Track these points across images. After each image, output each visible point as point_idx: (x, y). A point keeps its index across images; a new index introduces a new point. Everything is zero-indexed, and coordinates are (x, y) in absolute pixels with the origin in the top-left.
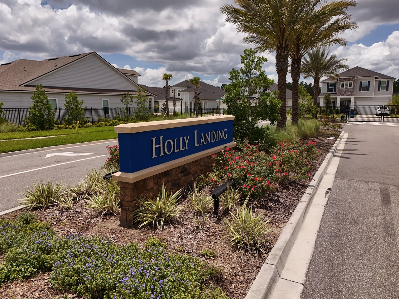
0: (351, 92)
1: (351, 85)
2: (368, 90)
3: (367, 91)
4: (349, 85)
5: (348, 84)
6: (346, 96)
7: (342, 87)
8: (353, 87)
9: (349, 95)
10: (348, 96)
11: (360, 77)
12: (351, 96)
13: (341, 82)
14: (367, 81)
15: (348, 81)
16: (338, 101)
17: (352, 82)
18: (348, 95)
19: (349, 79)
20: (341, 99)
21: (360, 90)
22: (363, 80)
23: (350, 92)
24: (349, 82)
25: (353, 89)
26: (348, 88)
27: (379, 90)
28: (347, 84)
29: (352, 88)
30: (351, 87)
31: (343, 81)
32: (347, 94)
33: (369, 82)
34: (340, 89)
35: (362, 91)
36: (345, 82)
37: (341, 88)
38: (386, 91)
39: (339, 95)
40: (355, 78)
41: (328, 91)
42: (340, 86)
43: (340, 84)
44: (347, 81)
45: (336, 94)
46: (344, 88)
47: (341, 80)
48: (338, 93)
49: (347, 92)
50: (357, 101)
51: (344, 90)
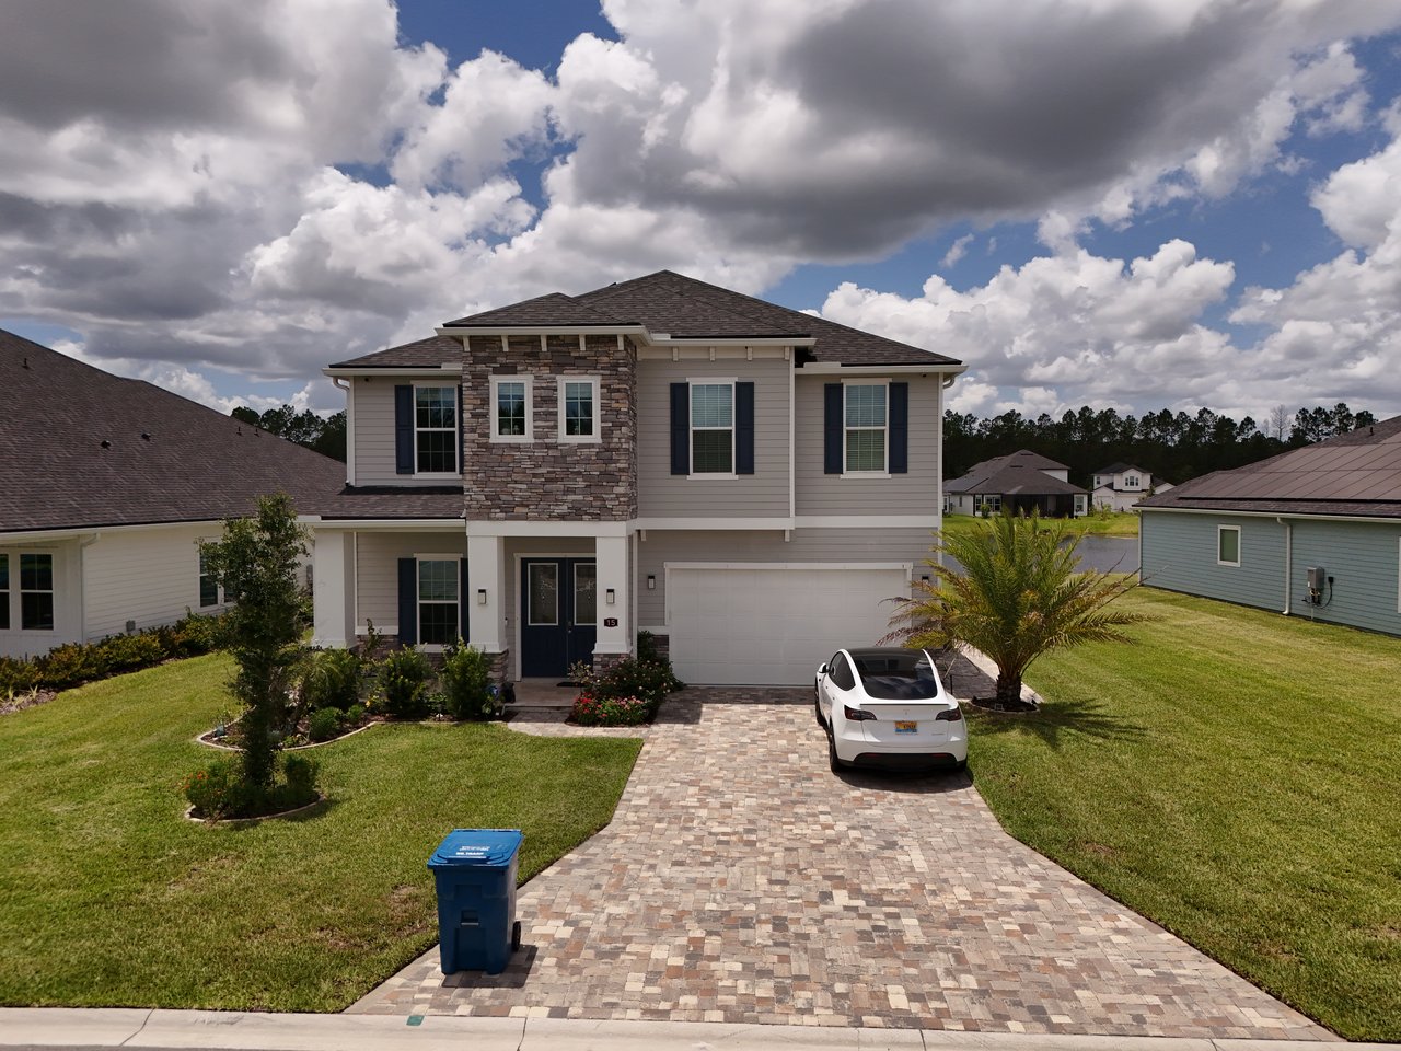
0: (592, 484)
1: (587, 408)
2: (746, 466)
3: (733, 476)
4: (571, 411)
5: (554, 401)
6: (551, 517)
7: (503, 427)
8: (606, 433)
9: (576, 514)
10: (562, 517)
11: (665, 338)
12: (596, 517)
13: (495, 381)
14: (732, 381)
15: (559, 368)
16: (485, 568)
17: (595, 382)
18: (564, 509)
19: (563, 355)
20: (510, 544)
21: (679, 467)
22: (706, 366)
23: (582, 484)
24: (563, 381)
25: (607, 452)
26: (563, 437)
27: (833, 465)
28: (546, 400)
29: (595, 438)
30: (587, 429)
31: (511, 370)
32: (557, 502)
33: (745, 392)
34: (489, 447)
35: (694, 476)
36: (527, 381)
37: (497, 438)
38: (885, 474)
39: (484, 514)
40: (613, 339)
41: (404, 467)
42: (485, 415)
43: (486, 402)
44: (545, 372)
45: (459, 490)
46: (527, 438)
47: (493, 359)
48: (475, 494)
49: (560, 486)
50: (668, 565)
51: (527, 464)
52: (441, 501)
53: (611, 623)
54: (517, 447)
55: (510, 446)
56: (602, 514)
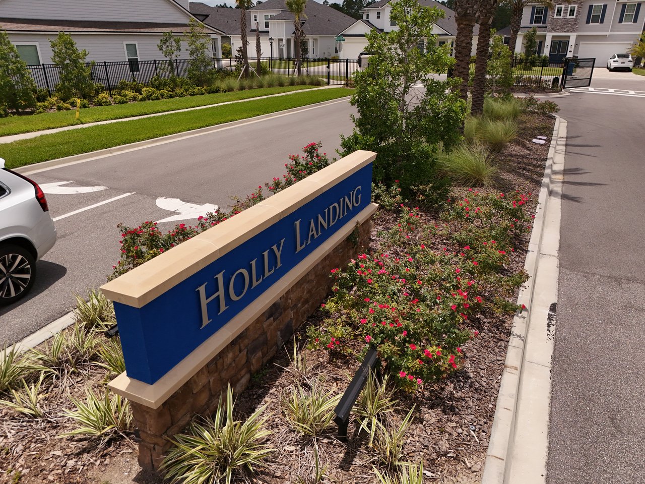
0: (572, 26)
1: (574, 11)
2: (602, 22)
3: (599, 24)
4: (571, 11)
5: (568, 10)
6: (563, 32)
7: (557, 15)
8: (576, 16)
9: (568, 31)
10: (565, 32)
12: (572, 32)
13: (557, 6)
14: (603, 4)
15: (570, 3)
16: (548, 42)
17: (576, 6)
20: (553, 37)
21: (588, 22)
23: (570, 25)
24: (570, 6)
25: (576, 20)
26: (568, 17)
27: (621, 21)
28: (566, 10)
29: (574, 17)
30: (573, 15)
31: (561, 4)
32: (565, 29)
33: (605, 6)
34: (553, 19)
35: (590, 24)
36: (563, 6)
37: (555, 17)
38: (632, 23)
39: (550, 31)
41: (531, 23)
42: (554, 13)
43: (555, 10)
44: (567, 4)
45: (546, 27)
46: (561, 17)
47: (557, 2)
48: (549, 27)
49: (566, 26)
50: (581, 42)
51: (560, 22)
52: (543, 29)
53: (570, 51)
54: (559, 19)
55: (558, 19)
56: (573, 31)
